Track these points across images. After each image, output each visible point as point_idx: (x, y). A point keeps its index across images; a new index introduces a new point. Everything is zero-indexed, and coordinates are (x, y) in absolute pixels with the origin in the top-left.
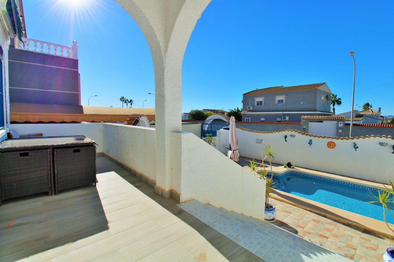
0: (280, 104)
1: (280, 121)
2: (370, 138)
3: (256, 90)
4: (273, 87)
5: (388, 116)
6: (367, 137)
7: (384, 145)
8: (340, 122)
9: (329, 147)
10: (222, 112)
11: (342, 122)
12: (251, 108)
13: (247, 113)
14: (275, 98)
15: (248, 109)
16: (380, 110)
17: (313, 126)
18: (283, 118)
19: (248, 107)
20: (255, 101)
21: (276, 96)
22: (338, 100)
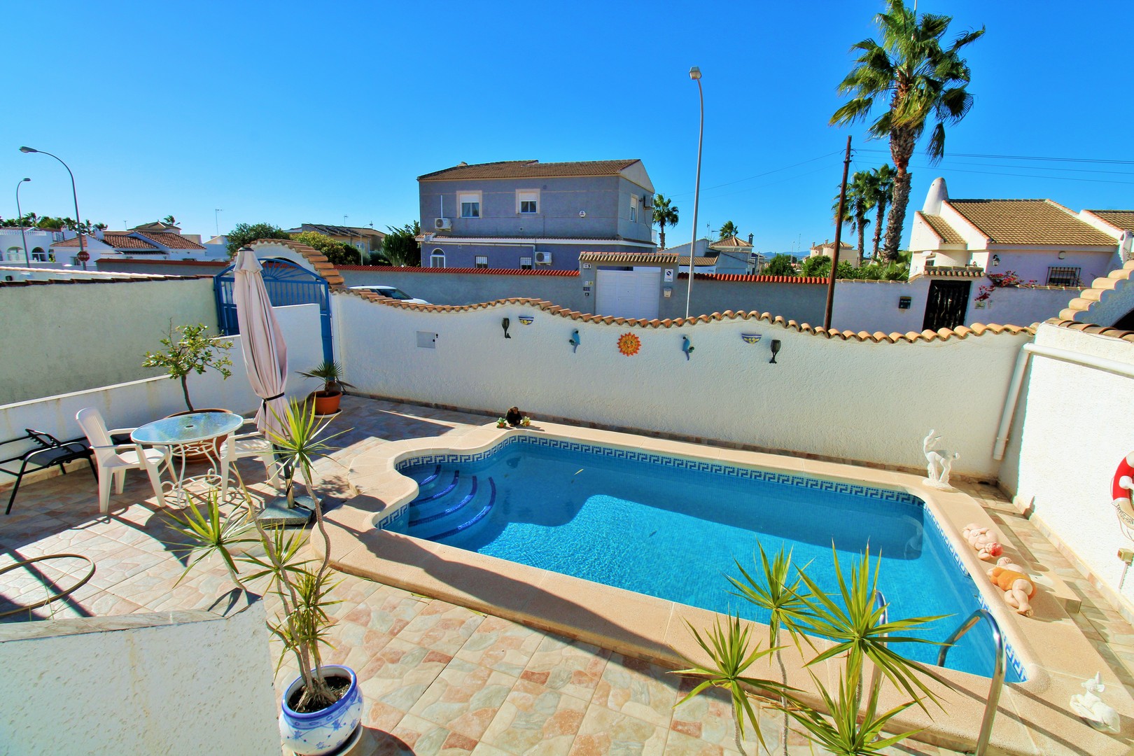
0: (528, 216)
1: (530, 267)
2: (721, 321)
3: (462, 167)
4: (510, 162)
5: (765, 254)
6: (714, 317)
7: (752, 341)
8: (667, 271)
9: (623, 350)
10: (373, 235)
11: (672, 271)
12: (446, 225)
13: (435, 240)
14: (513, 197)
15: (436, 227)
16: (751, 241)
17: (609, 282)
18: (537, 257)
19: (436, 219)
20: (457, 201)
21: (517, 190)
22: (671, 212)
